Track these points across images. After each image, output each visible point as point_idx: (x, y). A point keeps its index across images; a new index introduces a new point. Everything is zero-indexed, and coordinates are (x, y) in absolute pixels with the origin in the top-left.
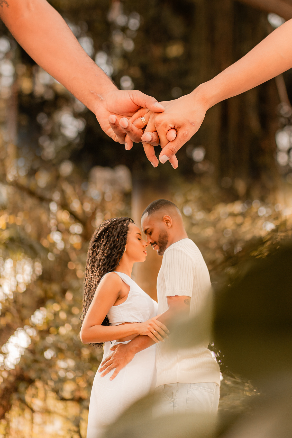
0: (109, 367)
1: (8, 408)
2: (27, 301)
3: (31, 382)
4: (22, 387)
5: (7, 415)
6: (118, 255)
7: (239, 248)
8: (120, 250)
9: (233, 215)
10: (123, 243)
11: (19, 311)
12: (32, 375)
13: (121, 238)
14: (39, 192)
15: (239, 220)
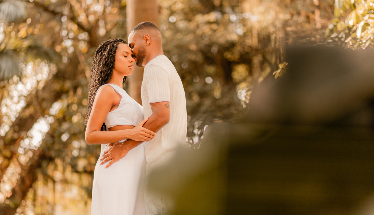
0: (106, 159)
1: (34, 180)
2: (46, 95)
3: (51, 160)
4: (44, 164)
5: (33, 185)
6: (109, 71)
7: (215, 49)
8: (111, 66)
9: (209, 23)
10: (112, 60)
11: (40, 104)
12: (53, 154)
13: (111, 57)
14: (52, 8)
15: (214, 27)
